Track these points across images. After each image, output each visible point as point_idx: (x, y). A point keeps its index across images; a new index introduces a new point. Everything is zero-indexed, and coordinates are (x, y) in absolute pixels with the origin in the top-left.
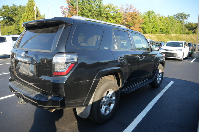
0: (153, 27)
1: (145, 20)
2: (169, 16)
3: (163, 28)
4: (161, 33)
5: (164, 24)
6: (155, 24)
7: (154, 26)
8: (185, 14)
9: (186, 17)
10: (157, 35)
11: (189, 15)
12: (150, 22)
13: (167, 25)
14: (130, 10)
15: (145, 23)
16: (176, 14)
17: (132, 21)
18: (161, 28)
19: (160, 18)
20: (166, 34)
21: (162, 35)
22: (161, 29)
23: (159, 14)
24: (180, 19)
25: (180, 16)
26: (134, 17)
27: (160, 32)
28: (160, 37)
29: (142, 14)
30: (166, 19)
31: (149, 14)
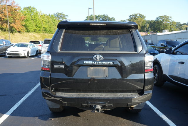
0: (37, 26)
1: (27, 17)
2: (50, 15)
3: (46, 27)
4: (45, 32)
5: (46, 23)
6: (38, 22)
7: (37, 24)
8: (64, 15)
9: (65, 17)
10: (41, 35)
11: (67, 16)
12: (32, 20)
13: (50, 24)
15: (27, 20)
16: (56, 14)
17: (12, 16)
18: (44, 26)
19: (42, 15)
20: (50, 33)
21: (46, 34)
22: (44, 27)
23: (41, 12)
24: (60, 19)
25: (60, 16)
26: (14, 12)
27: (43, 31)
28: (44, 36)
29: (22, 10)
30: (48, 18)
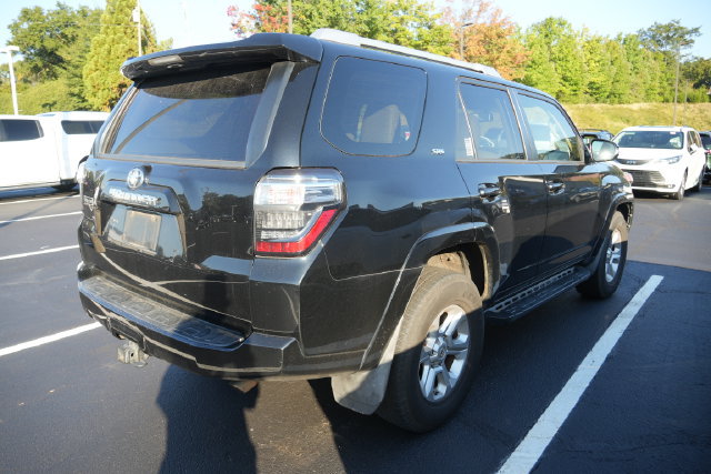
0: (565, 79)
1: (535, 53)
2: (623, 37)
3: (599, 79)
4: (592, 99)
5: (603, 65)
6: (569, 65)
7: (569, 74)
8: (682, 28)
9: (687, 37)
10: (578, 108)
11: (696, 30)
12: (551, 60)
13: (614, 69)
14: (478, 16)
15: (533, 62)
16: (649, 29)
17: (487, 56)
18: (593, 79)
19: (588, 42)
20: (612, 103)
21: (597, 106)
22: (591, 83)
23: (586, 29)
24: (662, 45)
25: (664, 35)
26: (494, 41)
27: (587, 96)
28: (588, 114)
29: (523, 32)
30: (611, 48)
31: (548, 28)
